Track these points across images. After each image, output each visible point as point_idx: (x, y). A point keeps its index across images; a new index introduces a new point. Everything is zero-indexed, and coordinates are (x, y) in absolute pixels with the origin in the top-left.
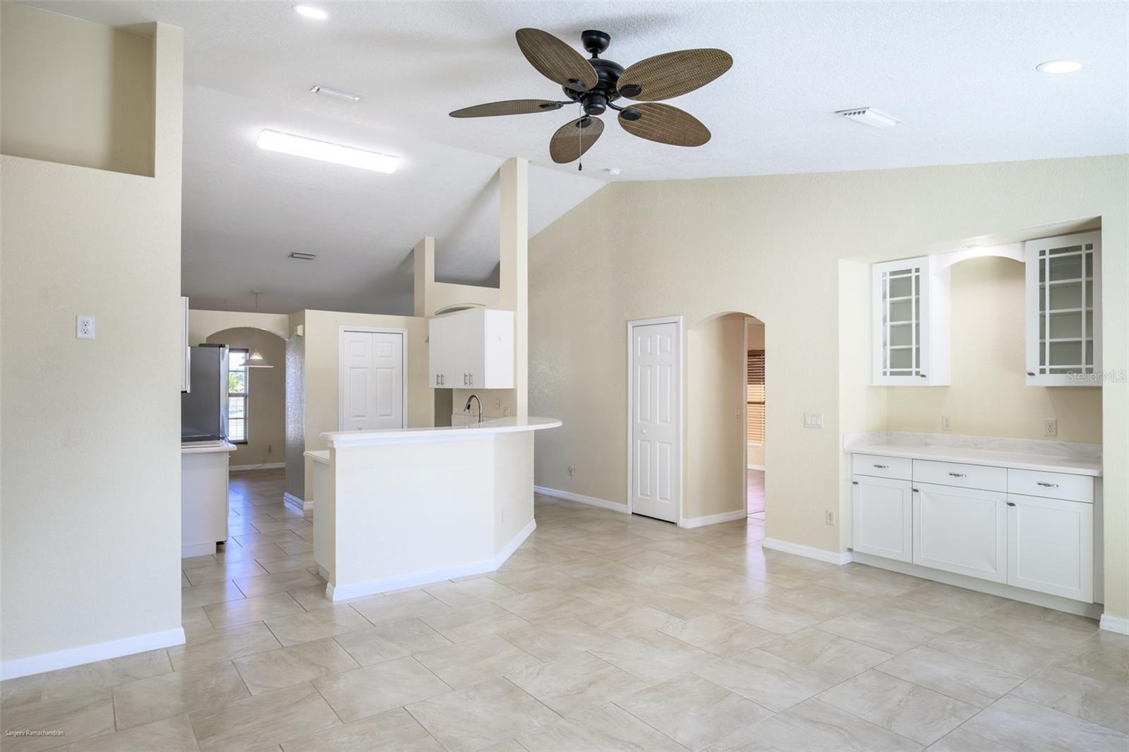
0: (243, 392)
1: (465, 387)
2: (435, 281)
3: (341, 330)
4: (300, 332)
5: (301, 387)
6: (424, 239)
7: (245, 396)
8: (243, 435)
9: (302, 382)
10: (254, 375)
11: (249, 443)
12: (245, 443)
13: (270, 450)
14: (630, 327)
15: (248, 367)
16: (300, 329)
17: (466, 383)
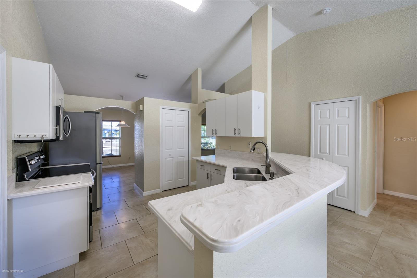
0: (119, 137)
1: (235, 136)
2: (202, 88)
3: (161, 108)
4: (141, 109)
5: (142, 135)
6: (197, 69)
7: (120, 138)
8: (119, 153)
9: (142, 133)
10: (123, 130)
11: (121, 156)
12: (119, 156)
13: (129, 158)
14: (312, 105)
15: (121, 127)
16: (141, 106)
17: (235, 134)
